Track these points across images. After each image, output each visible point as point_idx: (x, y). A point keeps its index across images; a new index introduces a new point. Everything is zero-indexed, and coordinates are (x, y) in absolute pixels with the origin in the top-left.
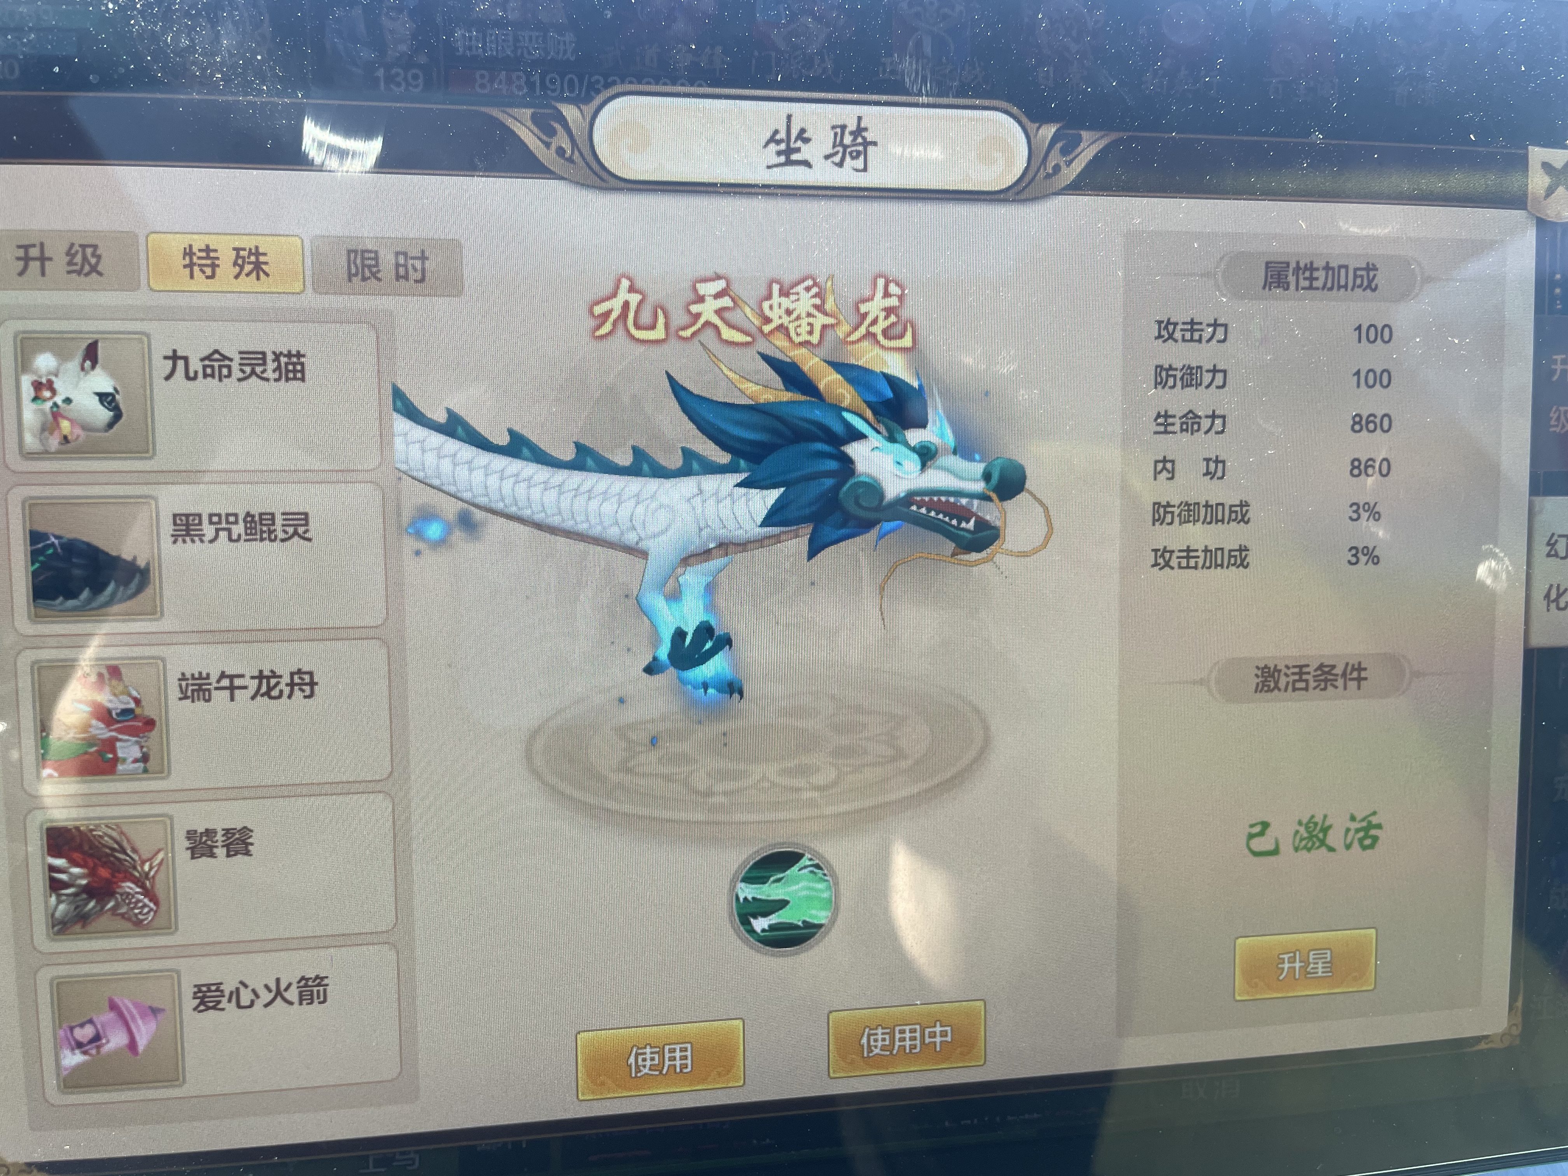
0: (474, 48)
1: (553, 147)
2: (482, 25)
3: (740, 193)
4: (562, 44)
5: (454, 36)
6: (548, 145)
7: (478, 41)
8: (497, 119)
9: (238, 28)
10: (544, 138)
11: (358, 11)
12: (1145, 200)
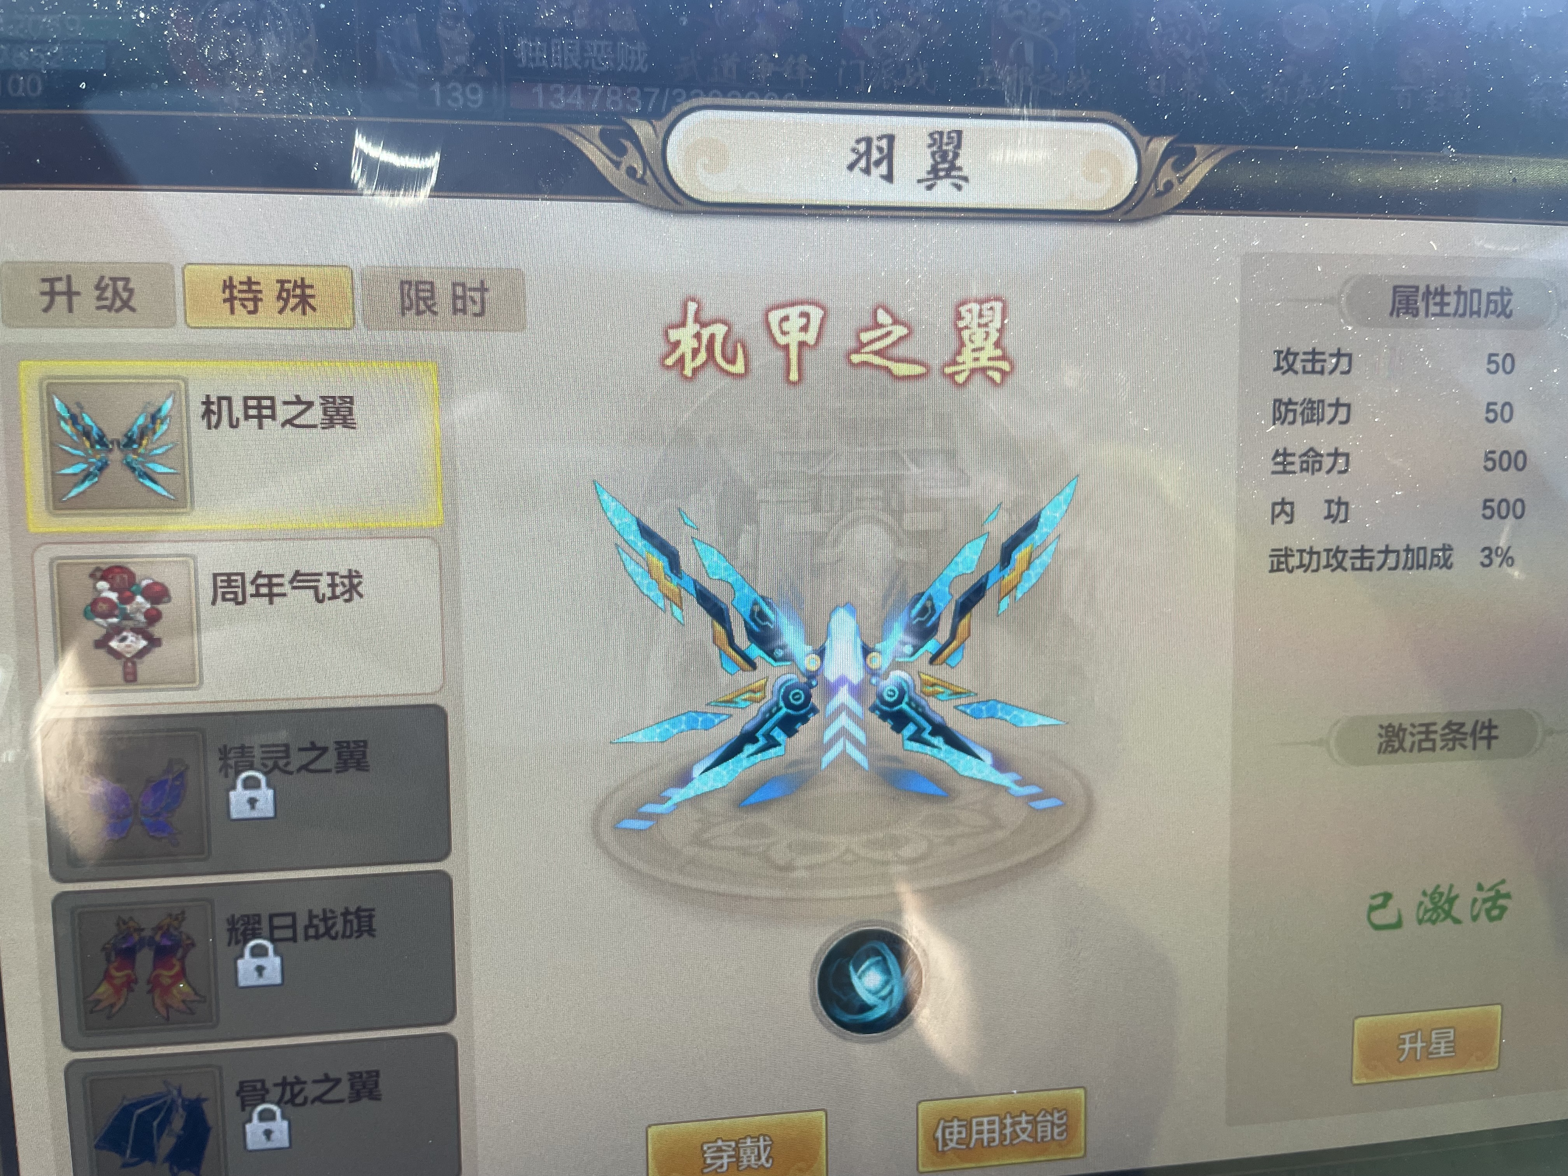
0: (537, 60)
1: (623, 167)
2: (546, 34)
3: (827, 216)
4: (633, 53)
5: (515, 46)
6: (617, 165)
7: (541, 51)
8: (562, 137)
9: (281, 39)
10: (614, 157)
11: (411, 20)
12: (1265, 220)
